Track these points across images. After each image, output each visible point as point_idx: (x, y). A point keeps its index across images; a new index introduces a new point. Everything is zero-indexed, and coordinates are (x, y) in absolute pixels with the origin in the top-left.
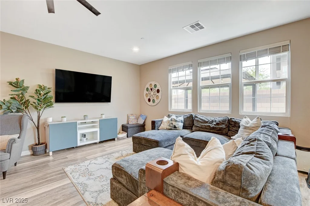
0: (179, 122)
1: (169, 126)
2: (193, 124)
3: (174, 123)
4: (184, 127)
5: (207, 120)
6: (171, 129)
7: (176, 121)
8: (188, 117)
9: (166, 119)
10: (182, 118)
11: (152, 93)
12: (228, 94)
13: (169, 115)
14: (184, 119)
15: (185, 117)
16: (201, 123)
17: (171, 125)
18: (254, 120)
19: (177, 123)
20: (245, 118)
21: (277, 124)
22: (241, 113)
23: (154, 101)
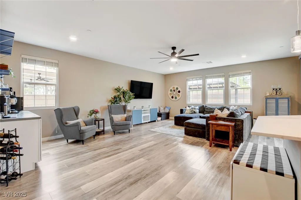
0: (197, 109)
1: (191, 112)
2: (205, 111)
3: (194, 110)
4: (200, 112)
5: (213, 108)
6: (192, 113)
7: (195, 109)
8: (201, 107)
9: (188, 108)
10: (198, 107)
11: (175, 93)
12: (223, 93)
13: (189, 106)
14: (199, 108)
15: (199, 107)
16: (210, 109)
17: (192, 111)
18: (236, 107)
19: (196, 110)
20: (232, 106)
21: (246, 109)
22: (230, 104)
23: (176, 98)
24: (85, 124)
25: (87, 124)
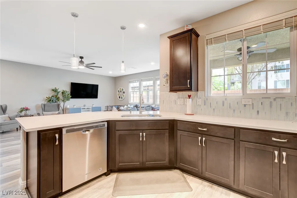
11: (121, 94)
23: (122, 98)
24: (9, 119)
25: (11, 119)
